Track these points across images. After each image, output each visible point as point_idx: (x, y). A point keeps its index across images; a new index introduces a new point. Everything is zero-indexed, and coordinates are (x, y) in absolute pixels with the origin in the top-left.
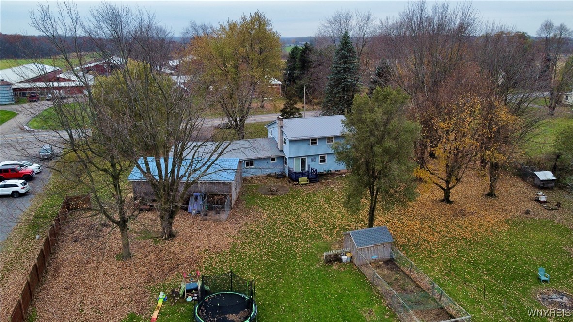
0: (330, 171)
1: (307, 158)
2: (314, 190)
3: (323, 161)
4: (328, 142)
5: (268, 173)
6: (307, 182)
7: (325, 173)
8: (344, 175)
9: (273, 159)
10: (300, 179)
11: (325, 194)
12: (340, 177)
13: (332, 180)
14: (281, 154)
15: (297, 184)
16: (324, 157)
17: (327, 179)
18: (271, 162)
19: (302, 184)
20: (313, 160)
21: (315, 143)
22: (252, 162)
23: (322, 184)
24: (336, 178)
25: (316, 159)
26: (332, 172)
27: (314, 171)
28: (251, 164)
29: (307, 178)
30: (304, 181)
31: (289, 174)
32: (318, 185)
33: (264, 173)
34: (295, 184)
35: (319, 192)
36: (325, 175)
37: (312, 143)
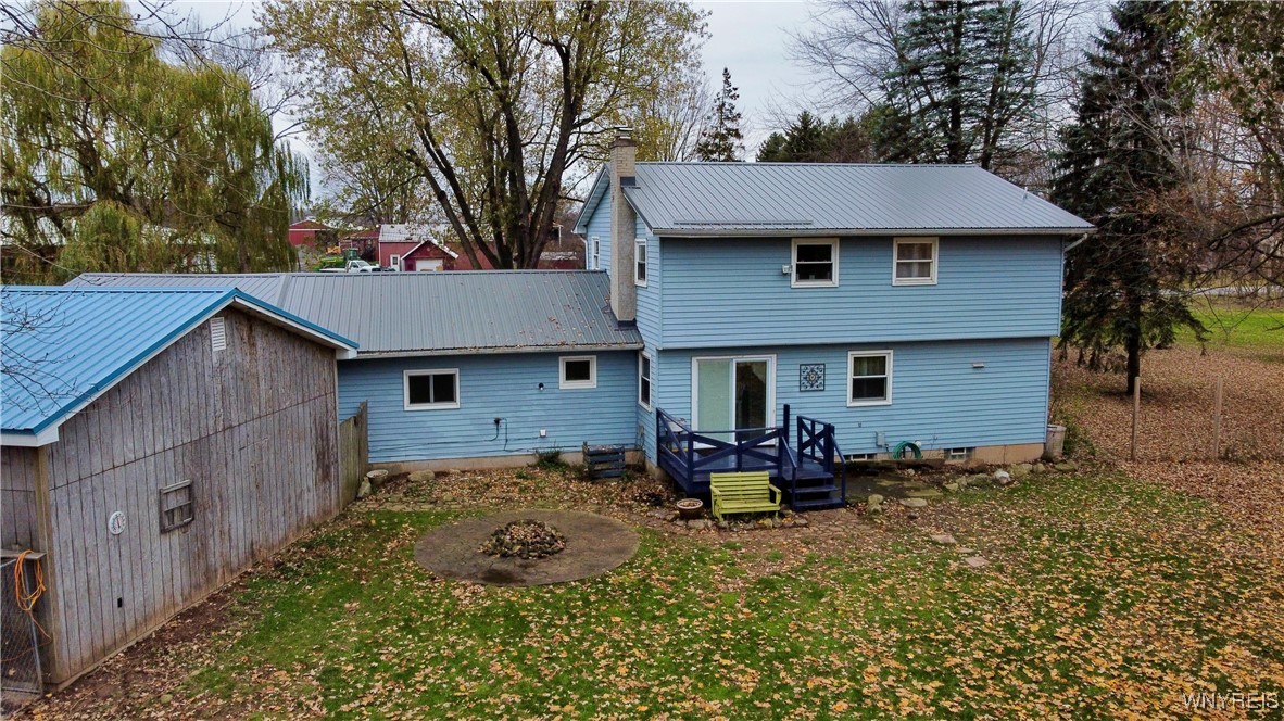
0: (914, 447)
1: (772, 361)
2: (810, 560)
3: (869, 387)
4: (904, 269)
5: (545, 447)
6: (766, 506)
7: (879, 458)
8: (1001, 474)
9: (578, 371)
10: (718, 483)
11: (892, 591)
12: (983, 485)
13: (934, 501)
14: (620, 340)
15: (696, 515)
16: (880, 363)
17: (900, 494)
18: (566, 385)
19: (734, 517)
20: (812, 381)
21: (824, 272)
22: (451, 378)
23: (868, 517)
24: (953, 487)
25: (830, 377)
26: (925, 456)
27: (814, 441)
28: (445, 390)
29: (766, 474)
30: (747, 497)
31: (660, 452)
32: (840, 523)
33: (524, 446)
34: (686, 516)
35: (850, 578)
36: (884, 470)
37: (803, 273)
